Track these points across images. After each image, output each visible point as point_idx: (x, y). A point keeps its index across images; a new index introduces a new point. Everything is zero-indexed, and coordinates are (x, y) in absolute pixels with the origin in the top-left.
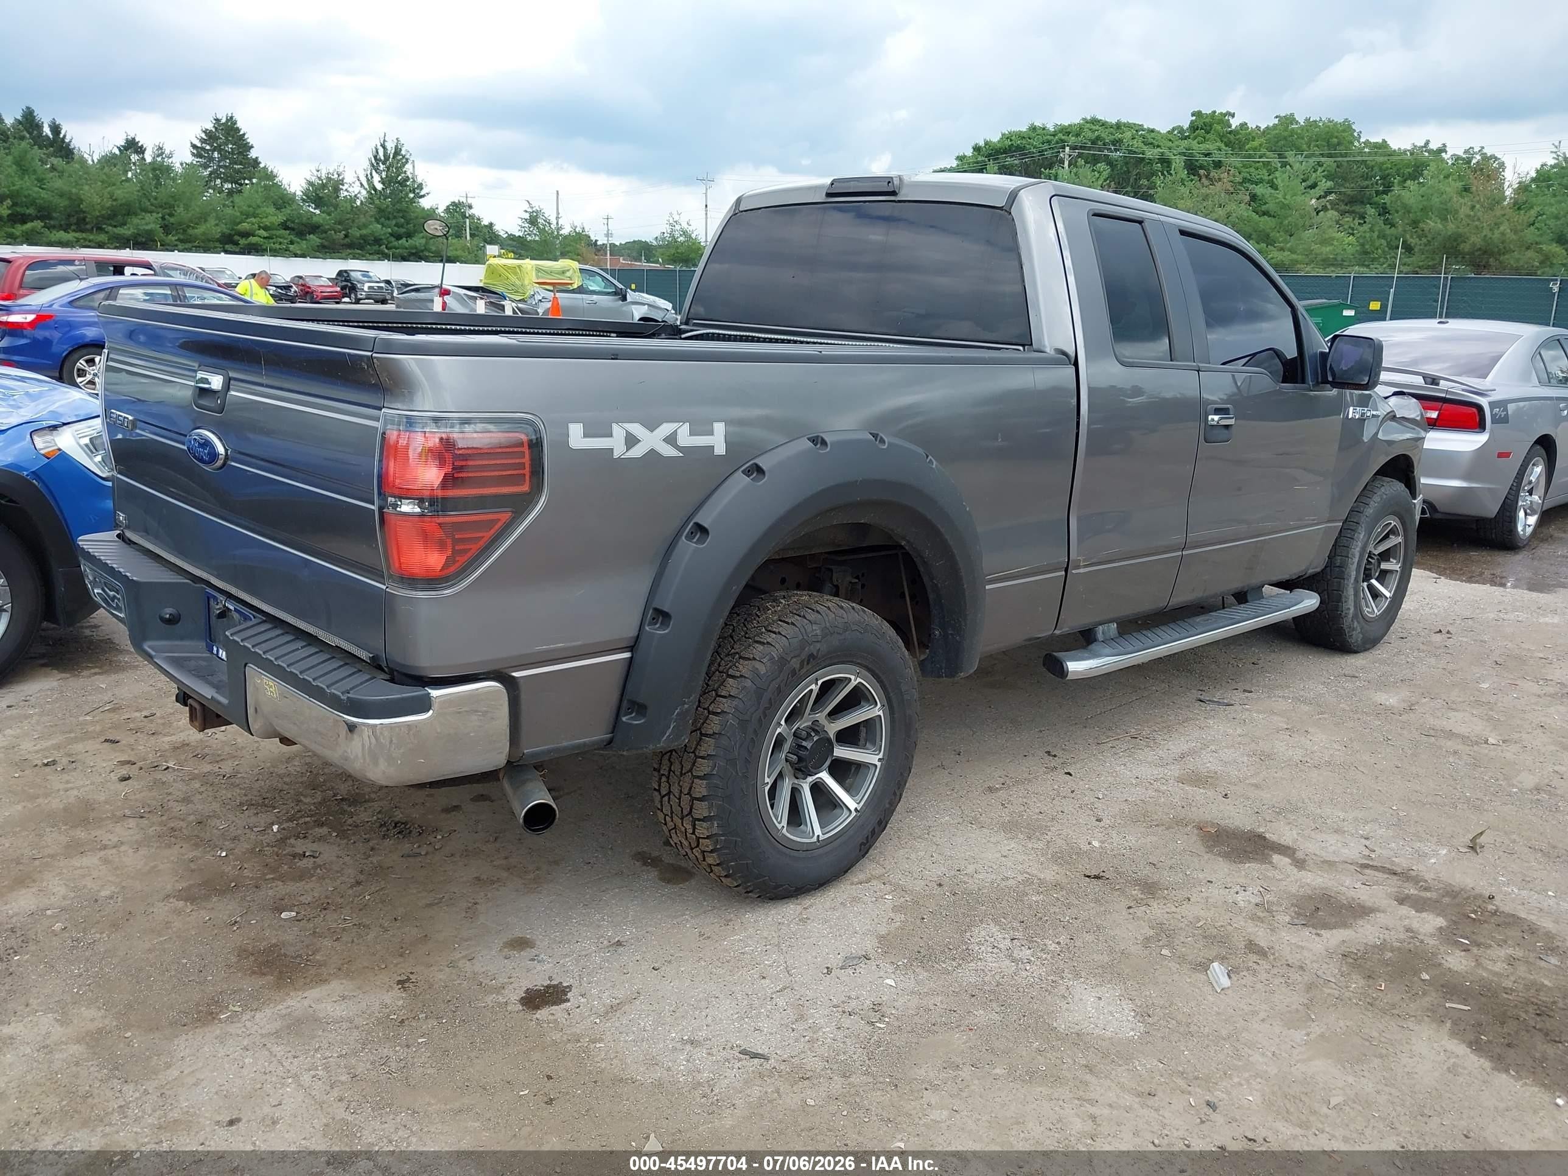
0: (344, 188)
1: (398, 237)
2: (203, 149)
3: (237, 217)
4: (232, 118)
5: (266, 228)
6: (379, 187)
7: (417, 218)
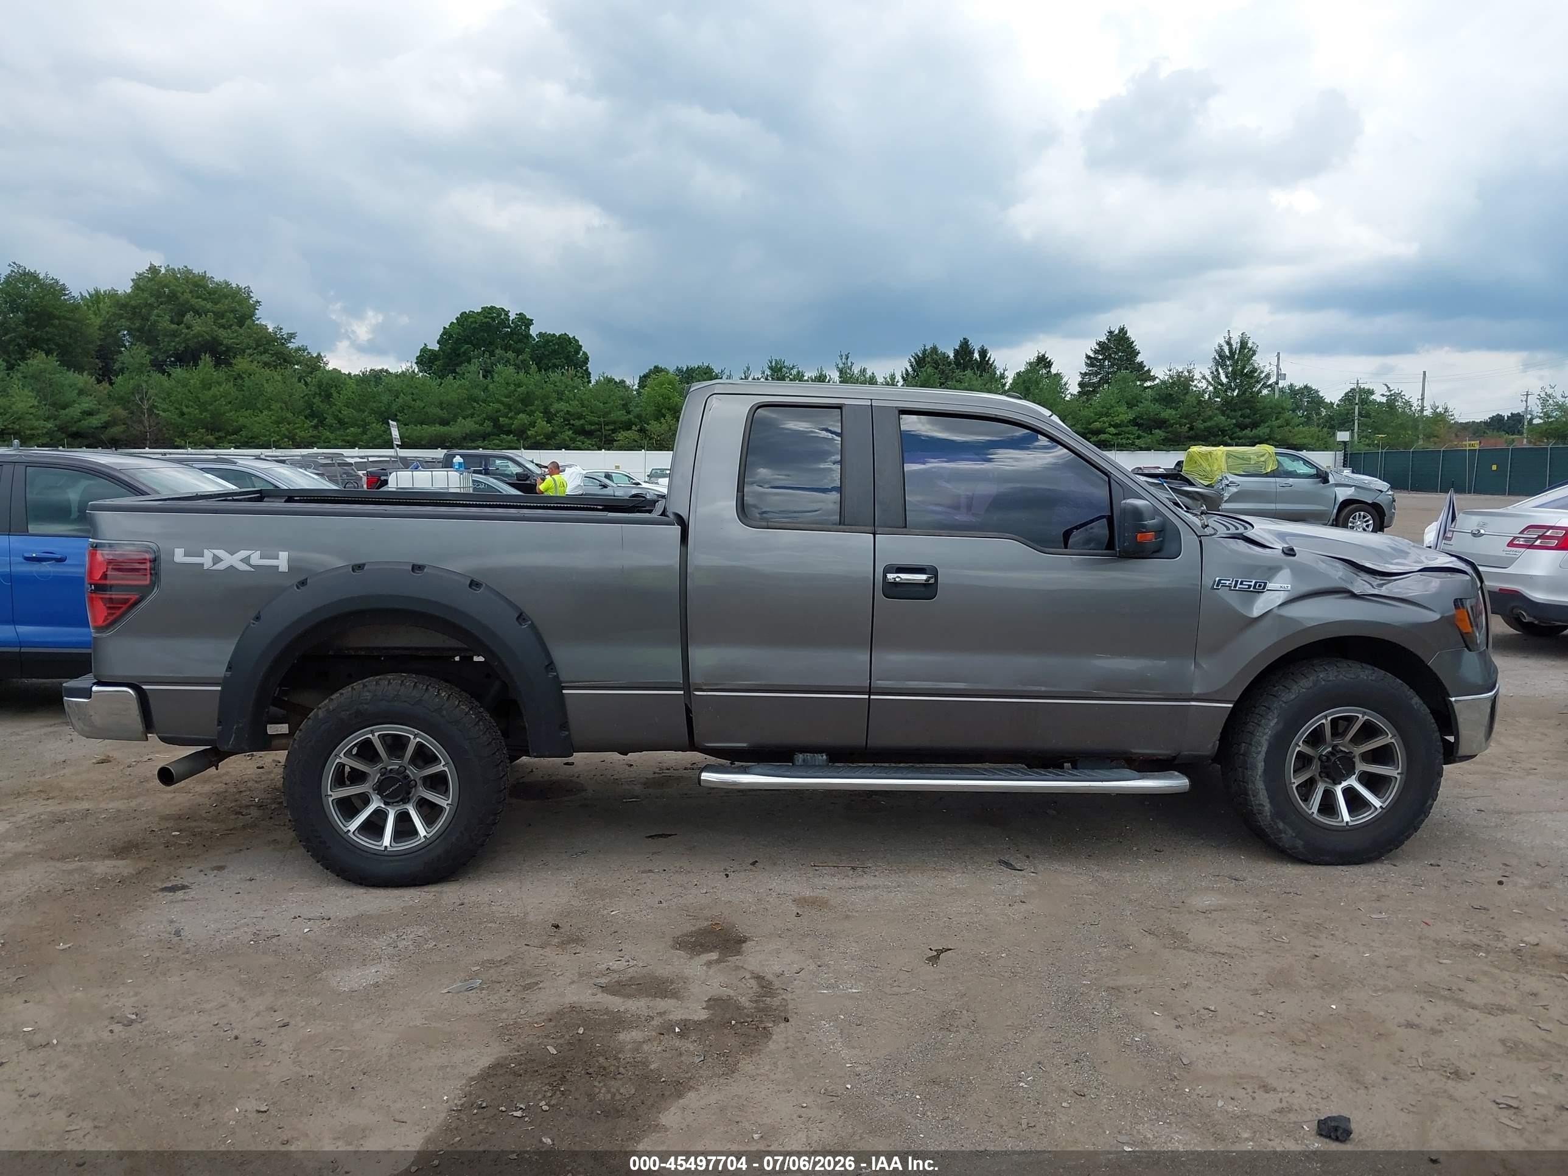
0: (1194, 384)
1: (1243, 427)
2: (1096, 359)
3: (1091, 418)
4: (1123, 329)
5: (1116, 426)
6: (1224, 380)
7: (1264, 408)
